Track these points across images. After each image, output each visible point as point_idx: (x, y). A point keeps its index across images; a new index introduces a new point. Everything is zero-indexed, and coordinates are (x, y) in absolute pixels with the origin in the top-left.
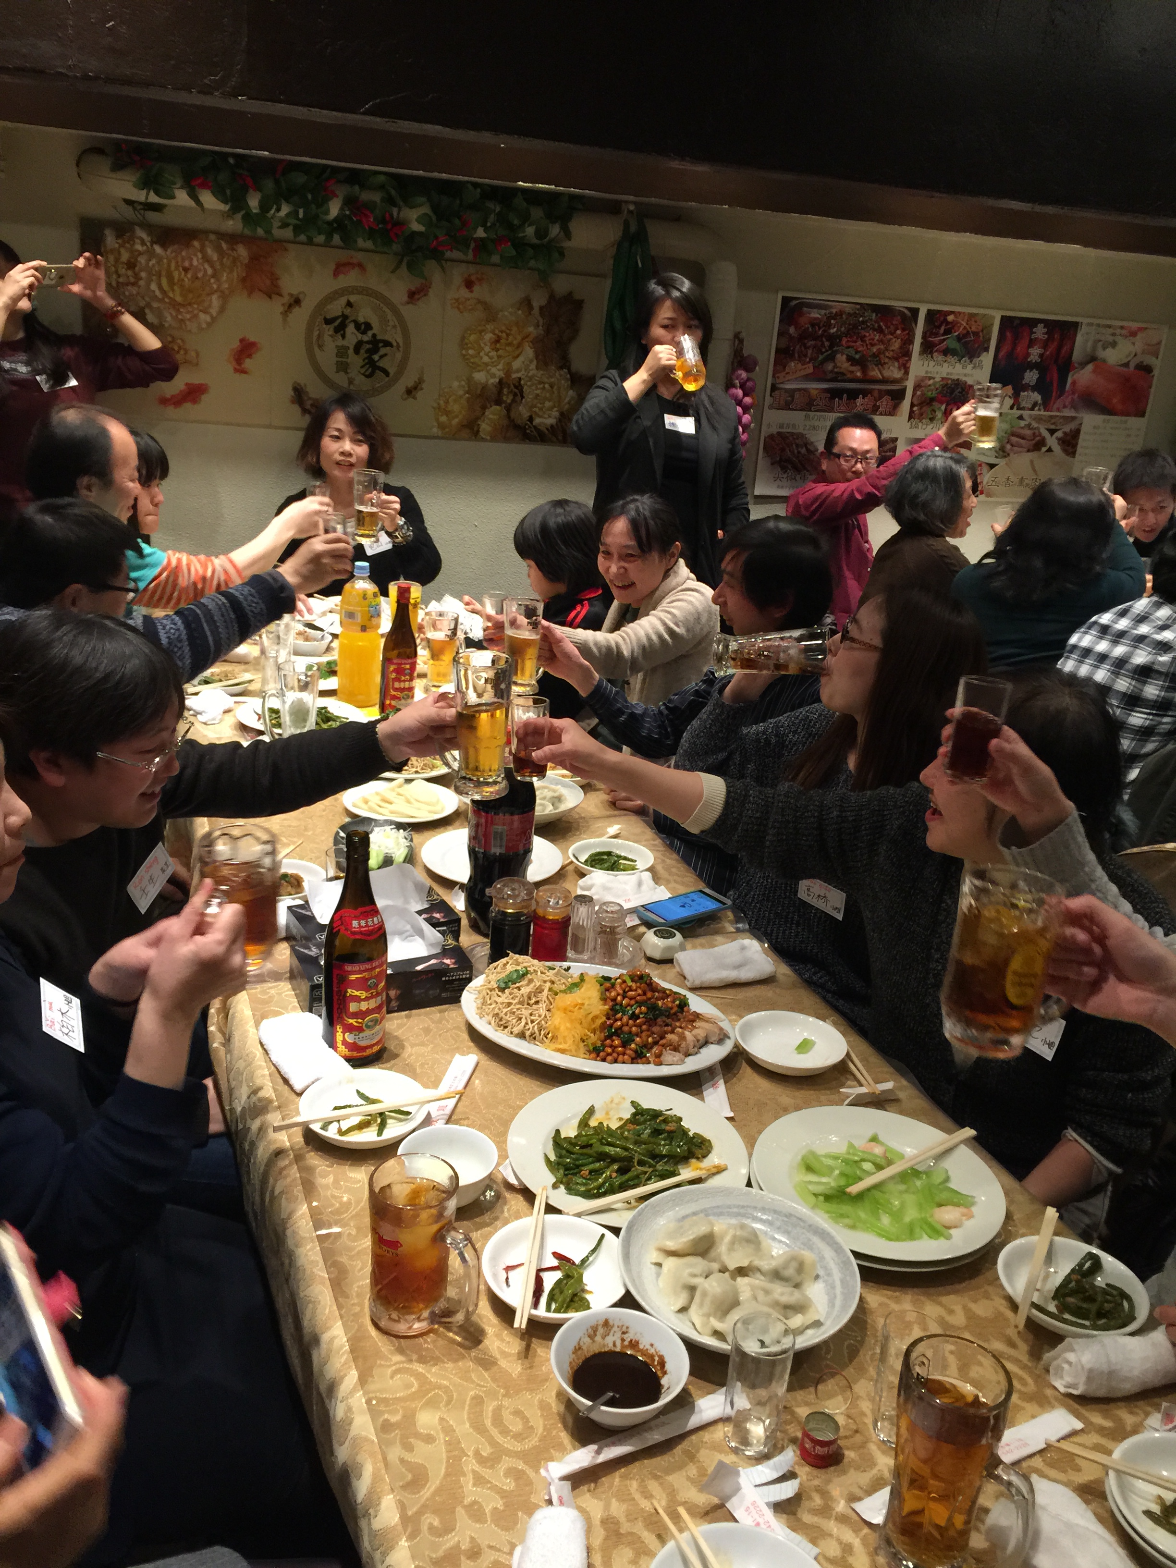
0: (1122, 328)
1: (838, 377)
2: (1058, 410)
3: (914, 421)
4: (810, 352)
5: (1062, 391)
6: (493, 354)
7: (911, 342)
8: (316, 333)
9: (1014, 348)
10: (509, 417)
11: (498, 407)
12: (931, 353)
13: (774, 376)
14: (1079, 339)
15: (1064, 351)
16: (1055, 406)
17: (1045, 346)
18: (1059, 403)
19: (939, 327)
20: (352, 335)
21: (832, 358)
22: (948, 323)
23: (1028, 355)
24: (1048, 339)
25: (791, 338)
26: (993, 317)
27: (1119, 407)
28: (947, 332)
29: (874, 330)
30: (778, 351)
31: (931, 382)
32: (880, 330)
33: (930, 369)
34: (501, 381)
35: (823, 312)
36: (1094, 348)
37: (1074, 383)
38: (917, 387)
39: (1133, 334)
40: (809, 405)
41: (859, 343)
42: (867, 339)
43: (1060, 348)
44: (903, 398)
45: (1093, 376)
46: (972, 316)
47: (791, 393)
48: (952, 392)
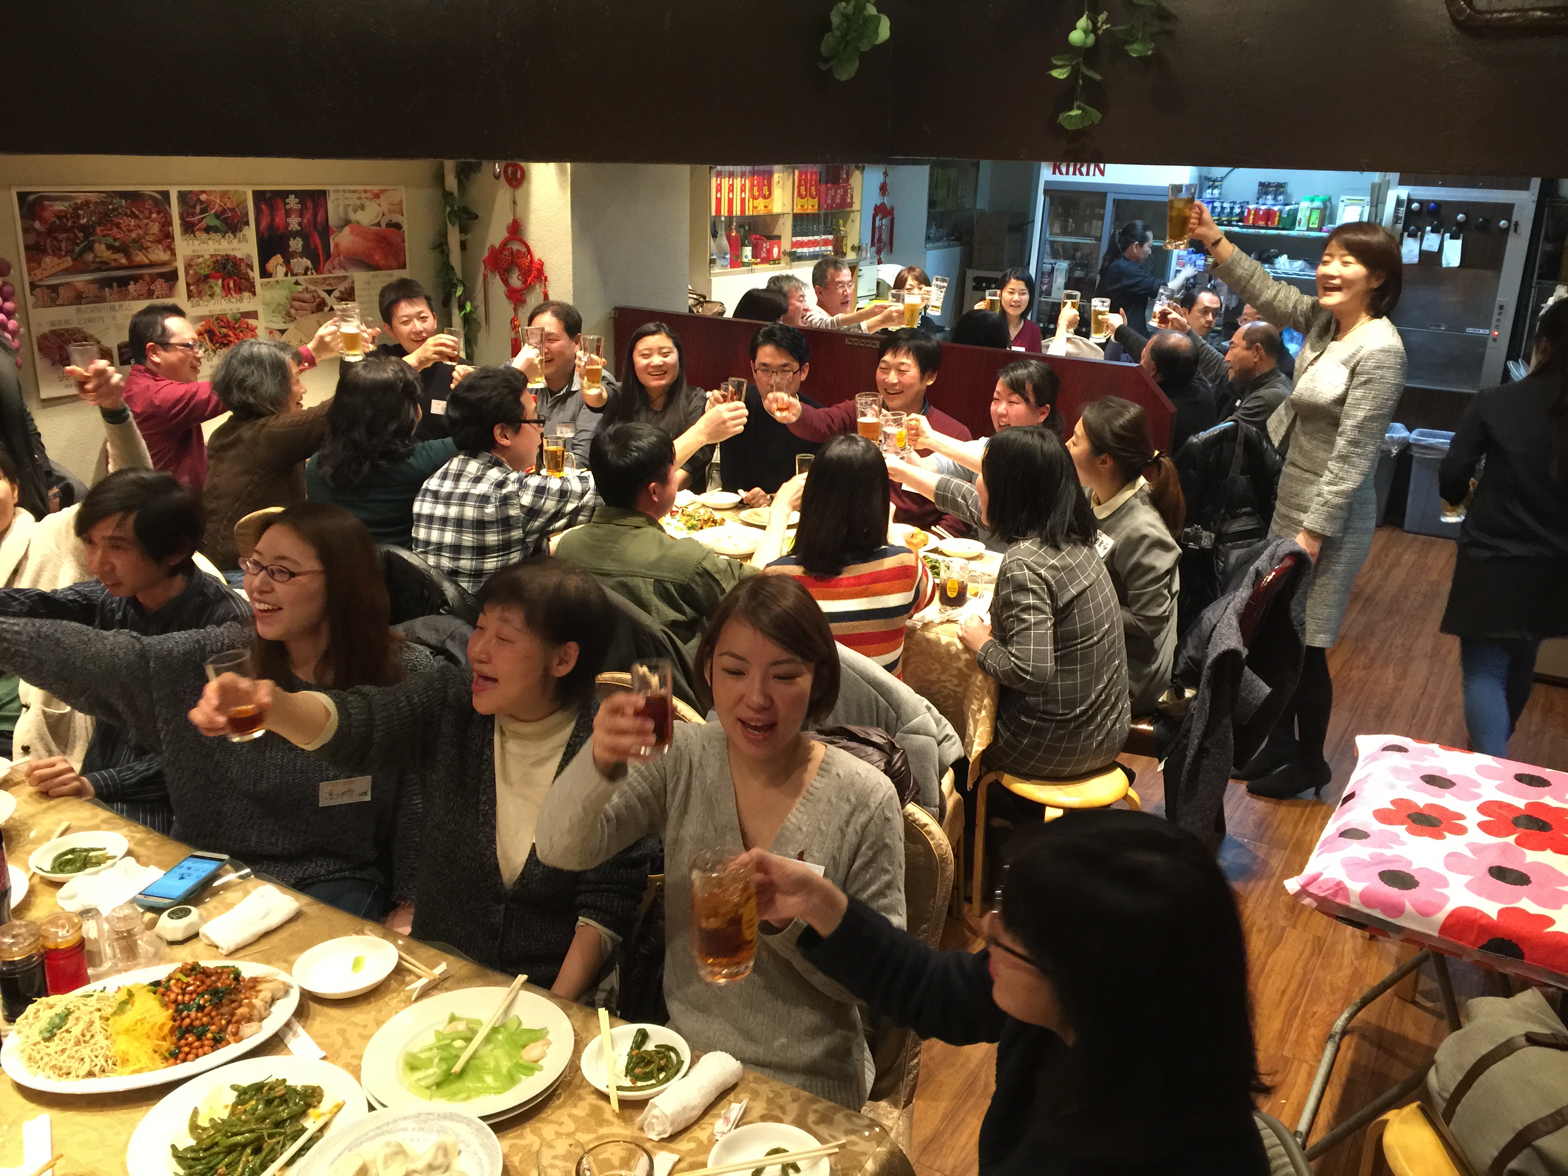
0: (365, 192)
1: (103, 266)
2: (330, 271)
3: (194, 300)
4: (63, 245)
5: (328, 255)
7: (170, 224)
9: (273, 220)
12: (193, 232)
13: (29, 275)
14: (330, 206)
15: (319, 218)
16: (326, 268)
17: (301, 215)
18: (328, 266)
19: (195, 207)
21: (90, 248)
22: (201, 202)
23: (288, 224)
24: (302, 209)
25: (38, 233)
26: (245, 193)
27: (383, 262)
28: (204, 211)
29: (128, 216)
30: (27, 248)
31: (201, 260)
32: (136, 217)
33: (196, 247)
35: (67, 204)
36: (346, 212)
37: (336, 246)
38: (188, 266)
39: (377, 196)
40: (78, 299)
41: (115, 231)
42: (123, 226)
43: (315, 215)
44: (177, 279)
45: (352, 238)
46: (224, 194)
47: (54, 288)
48: (225, 267)
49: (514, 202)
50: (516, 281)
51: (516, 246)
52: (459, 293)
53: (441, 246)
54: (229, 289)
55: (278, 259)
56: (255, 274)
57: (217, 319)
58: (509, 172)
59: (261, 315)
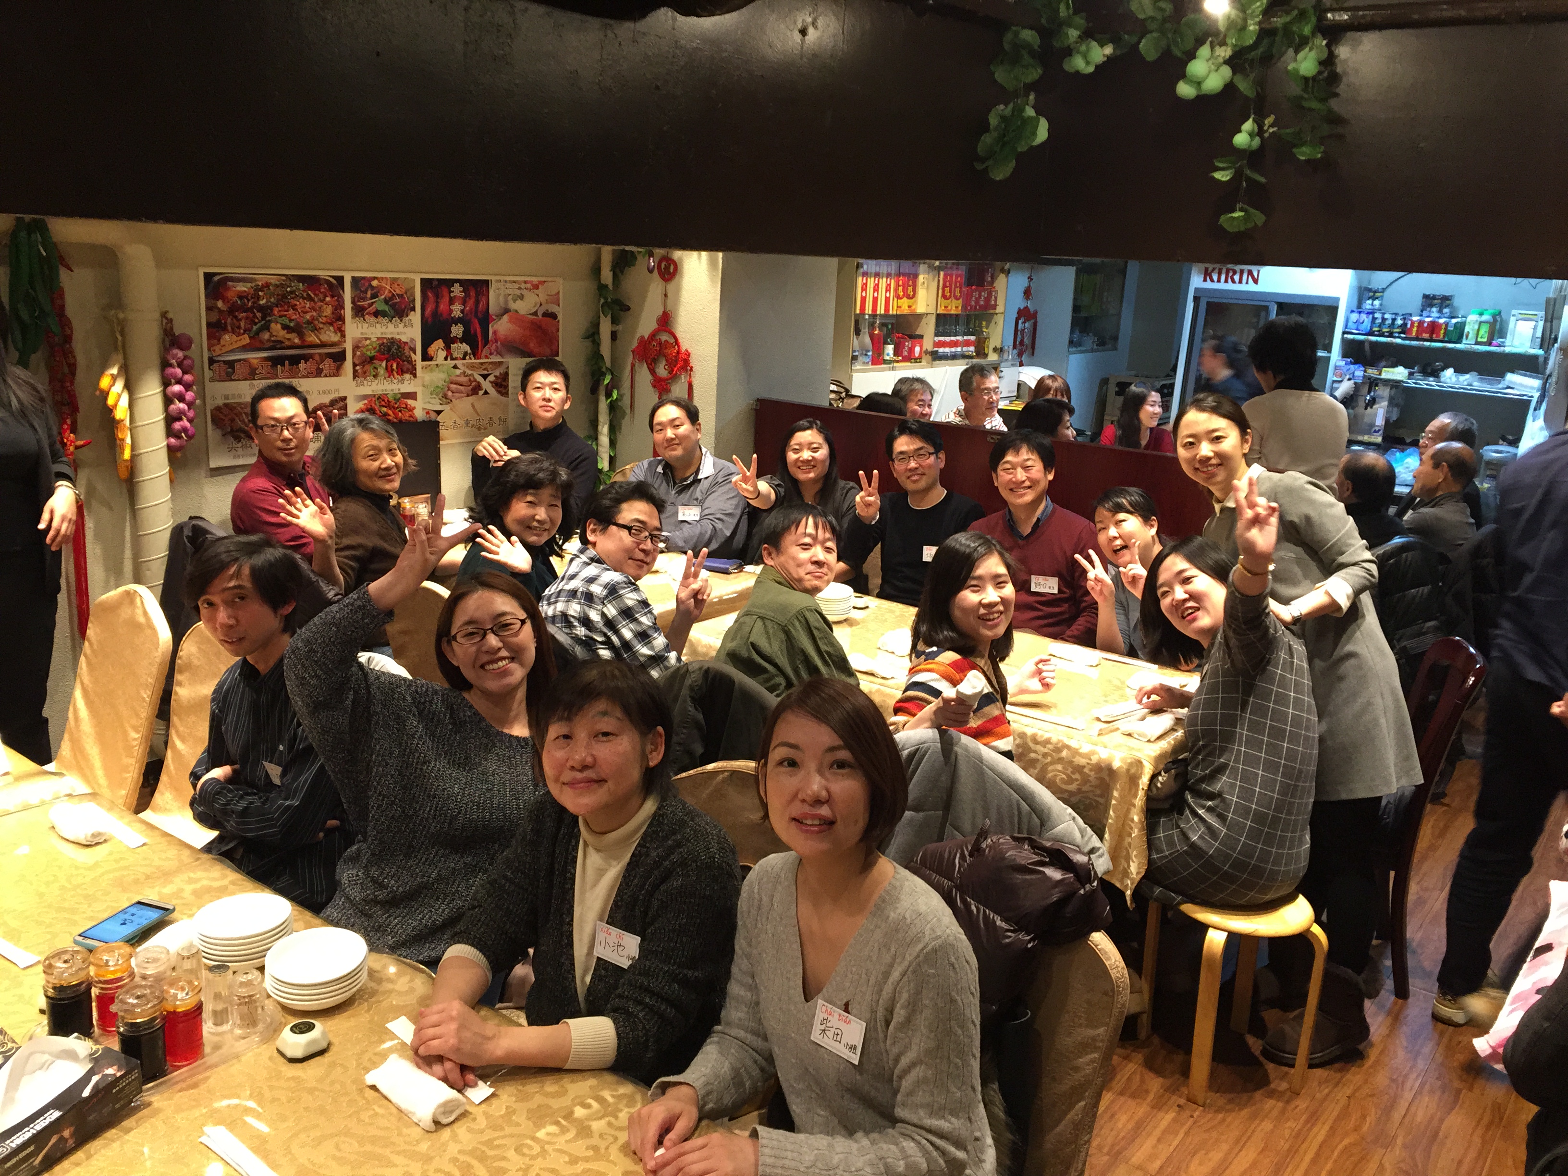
0: (525, 282)
1: (277, 345)
2: (487, 357)
3: (359, 380)
4: (242, 324)
5: (486, 341)
7: (342, 307)
9: (437, 307)
12: (363, 316)
13: (209, 350)
14: (492, 295)
15: (481, 306)
16: (483, 354)
17: (464, 303)
18: (485, 351)
19: (366, 292)
21: (266, 327)
22: (372, 288)
23: (451, 311)
24: (465, 297)
25: (220, 311)
26: (414, 280)
27: (537, 350)
28: (374, 296)
29: (304, 299)
30: (209, 325)
31: (368, 342)
32: (311, 299)
33: (365, 330)
35: (249, 285)
36: (506, 302)
37: (495, 332)
38: (356, 348)
39: (536, 287)
40: (251, 374)
41: (291, 312)
42: (298, 307)
43: (477, 302)
44: (345, 359)
45: (510, 325)
46: (394, 281)
47: (231, 364)
48: (389, 350)
49: (666, 295)
50: (662, 371)
51: (664, 337)
52: (606, 382)
53: (592, 335)
54: (392, 370)
55: (440, 343)
56: (418, 357)
57: (379, 398)
58: (663, 266)
59: (419, 396)
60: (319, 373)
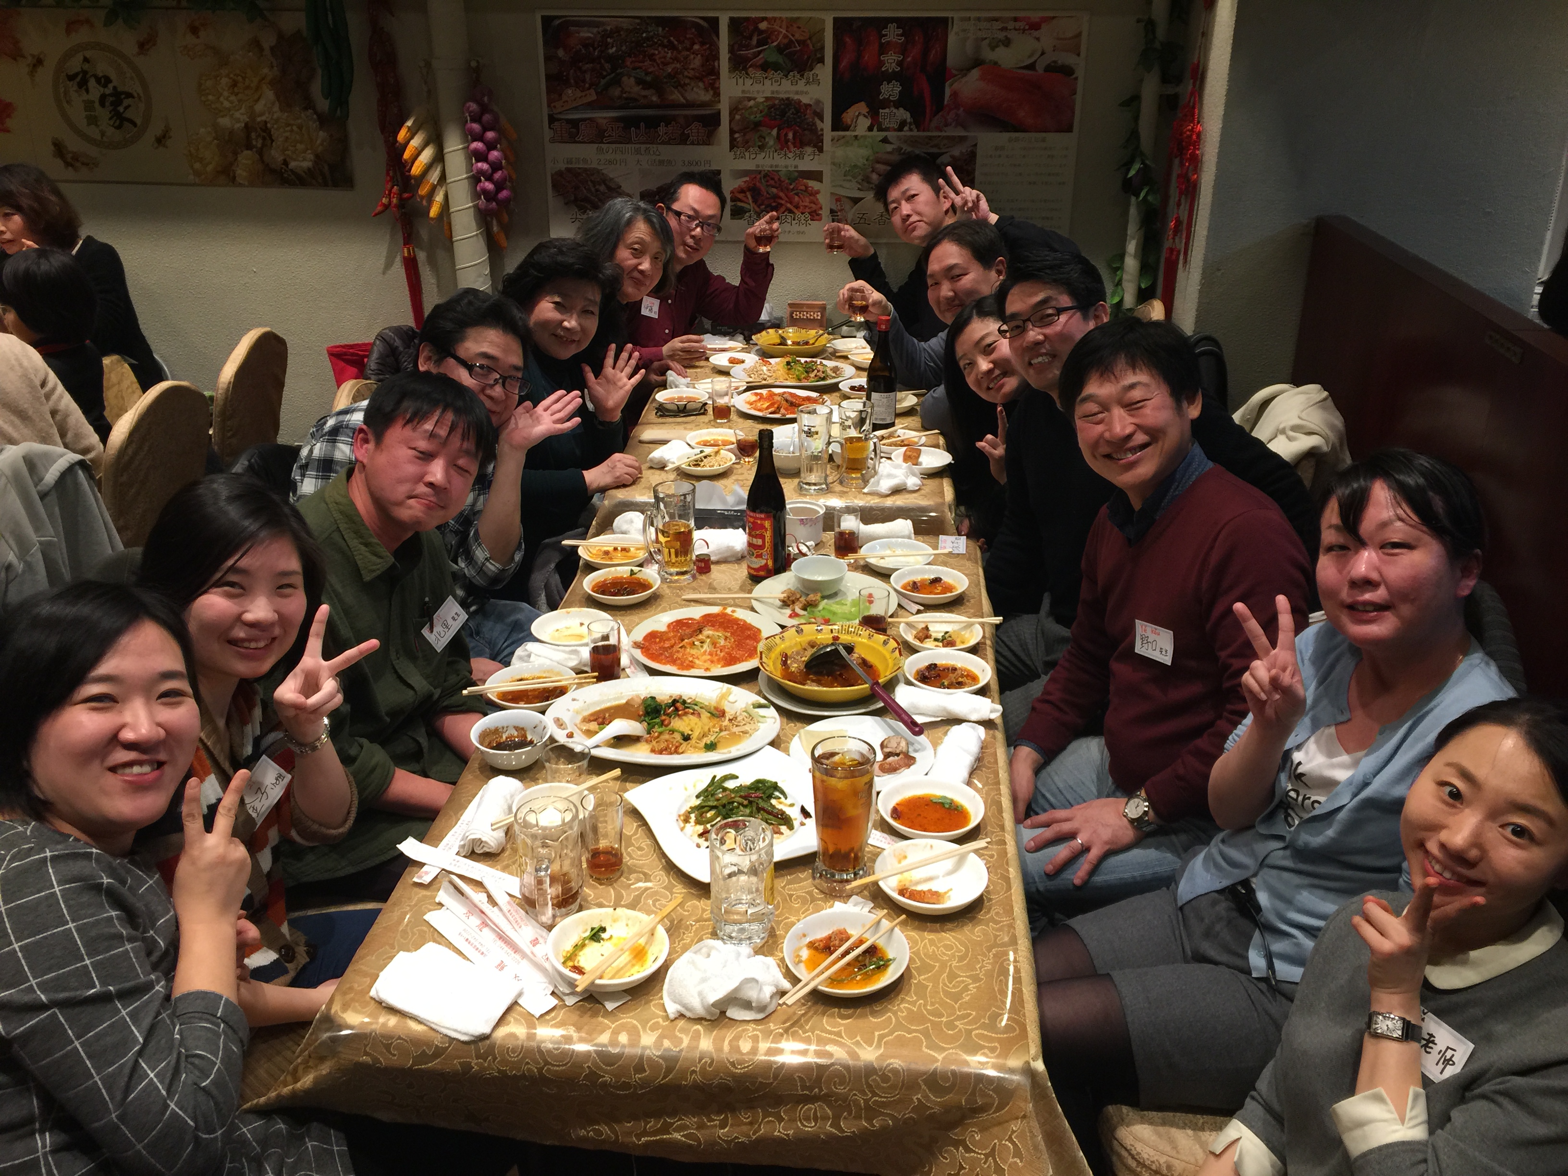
0: (1016, 19)
1: (629, 103)
2: (938, 129)
3: (738, 151)
4: (588, 77)
5: (939, 106)
6: (233, 98)
7: (716, 57)
8: (62, 90)
9: (859, 57)
10: (263, 162)
11: (249, 152)
12: (745, 69)
13: (549, 106)
14: (952, 40)
15: (932, 55)
16: (934, 124)
17: (903, 50)
18: (937, 120)
19: (750, 38)
20: (95, 91)
21: (617, 82)
22: (761, 32)
23: (882, 63)
24: (907, 44)
25: (562, 62)
26: (824, 21)
27: (1031, 121)
28: (763, 43)
29: (664, 46)
30: (548, 77)
31: (752, 103)
32: (672, 47)
33: (748, 87)
34: (246, 125)
35: (595, 30)
36: (977, 49)
37: (955, 94)
38: (733, 111)
39: (1035, 26)
40: (600, 137)
41: (648, 63)
42: (657, 57)
43: (926, 50)
44: (719, 124)
45: (981, 84)
46: (792, 22)
47: (575, 123)
48: (783, 113)
49: (1204, 34)
52: (1131, 173)
53: (1131, 103)
54: (787, 141)
55: (862, 107)
56: (826, 125)
57: (766, 176)
59: (826, 177)
60: (684, 140)
